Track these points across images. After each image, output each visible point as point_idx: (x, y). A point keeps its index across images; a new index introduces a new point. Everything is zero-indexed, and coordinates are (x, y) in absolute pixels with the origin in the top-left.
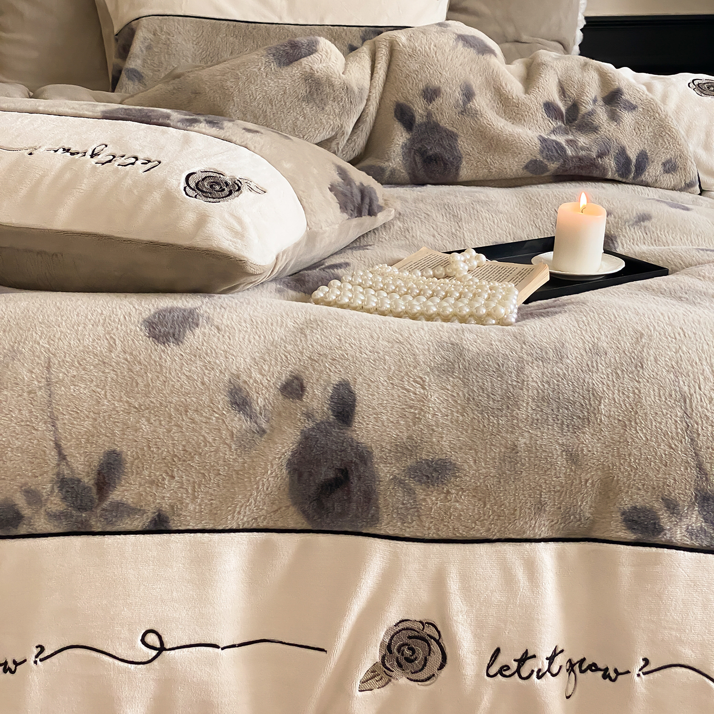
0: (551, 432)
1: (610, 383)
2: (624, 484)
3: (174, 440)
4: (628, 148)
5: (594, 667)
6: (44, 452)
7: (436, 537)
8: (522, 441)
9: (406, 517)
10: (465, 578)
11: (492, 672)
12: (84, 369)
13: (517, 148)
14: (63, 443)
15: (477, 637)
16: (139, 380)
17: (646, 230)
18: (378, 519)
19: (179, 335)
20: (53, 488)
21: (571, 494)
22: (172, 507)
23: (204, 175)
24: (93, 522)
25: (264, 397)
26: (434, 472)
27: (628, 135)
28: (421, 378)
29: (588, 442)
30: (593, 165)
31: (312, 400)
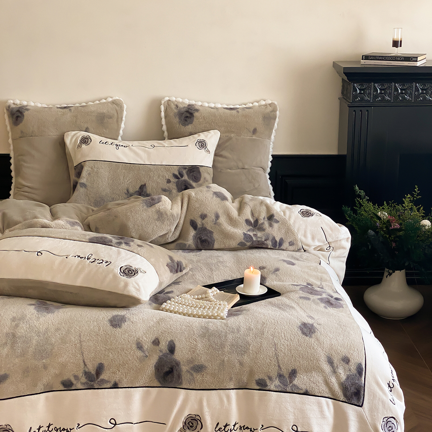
0: (234, 356)
1: (253, 340)
2: (256, 372)
3: (120, 359)
4: (276, 237)
5: (247, 428)
6: (80, 363)
7: (199, 388)
8: (226, 358)
9: (190, 382)
10: (208, 401)
11: (216, 430)
12: (91, 337)
13: (235, 238)
14: (86, 360)
15: (212, 419)
16: (109, 340)
17: (277, 275)
18: (182, 383)
19: (120, 325)
20: (83, 374)
21: (240, 375)
22: (119, 380)
23: (126, 267)
24: (95, 385)
25: (147, 345)
26: (199, 369)
27: (276, 232)
28: (195, 339)
29: (246, 359)
30: (263, 243)
31: (162, 346)
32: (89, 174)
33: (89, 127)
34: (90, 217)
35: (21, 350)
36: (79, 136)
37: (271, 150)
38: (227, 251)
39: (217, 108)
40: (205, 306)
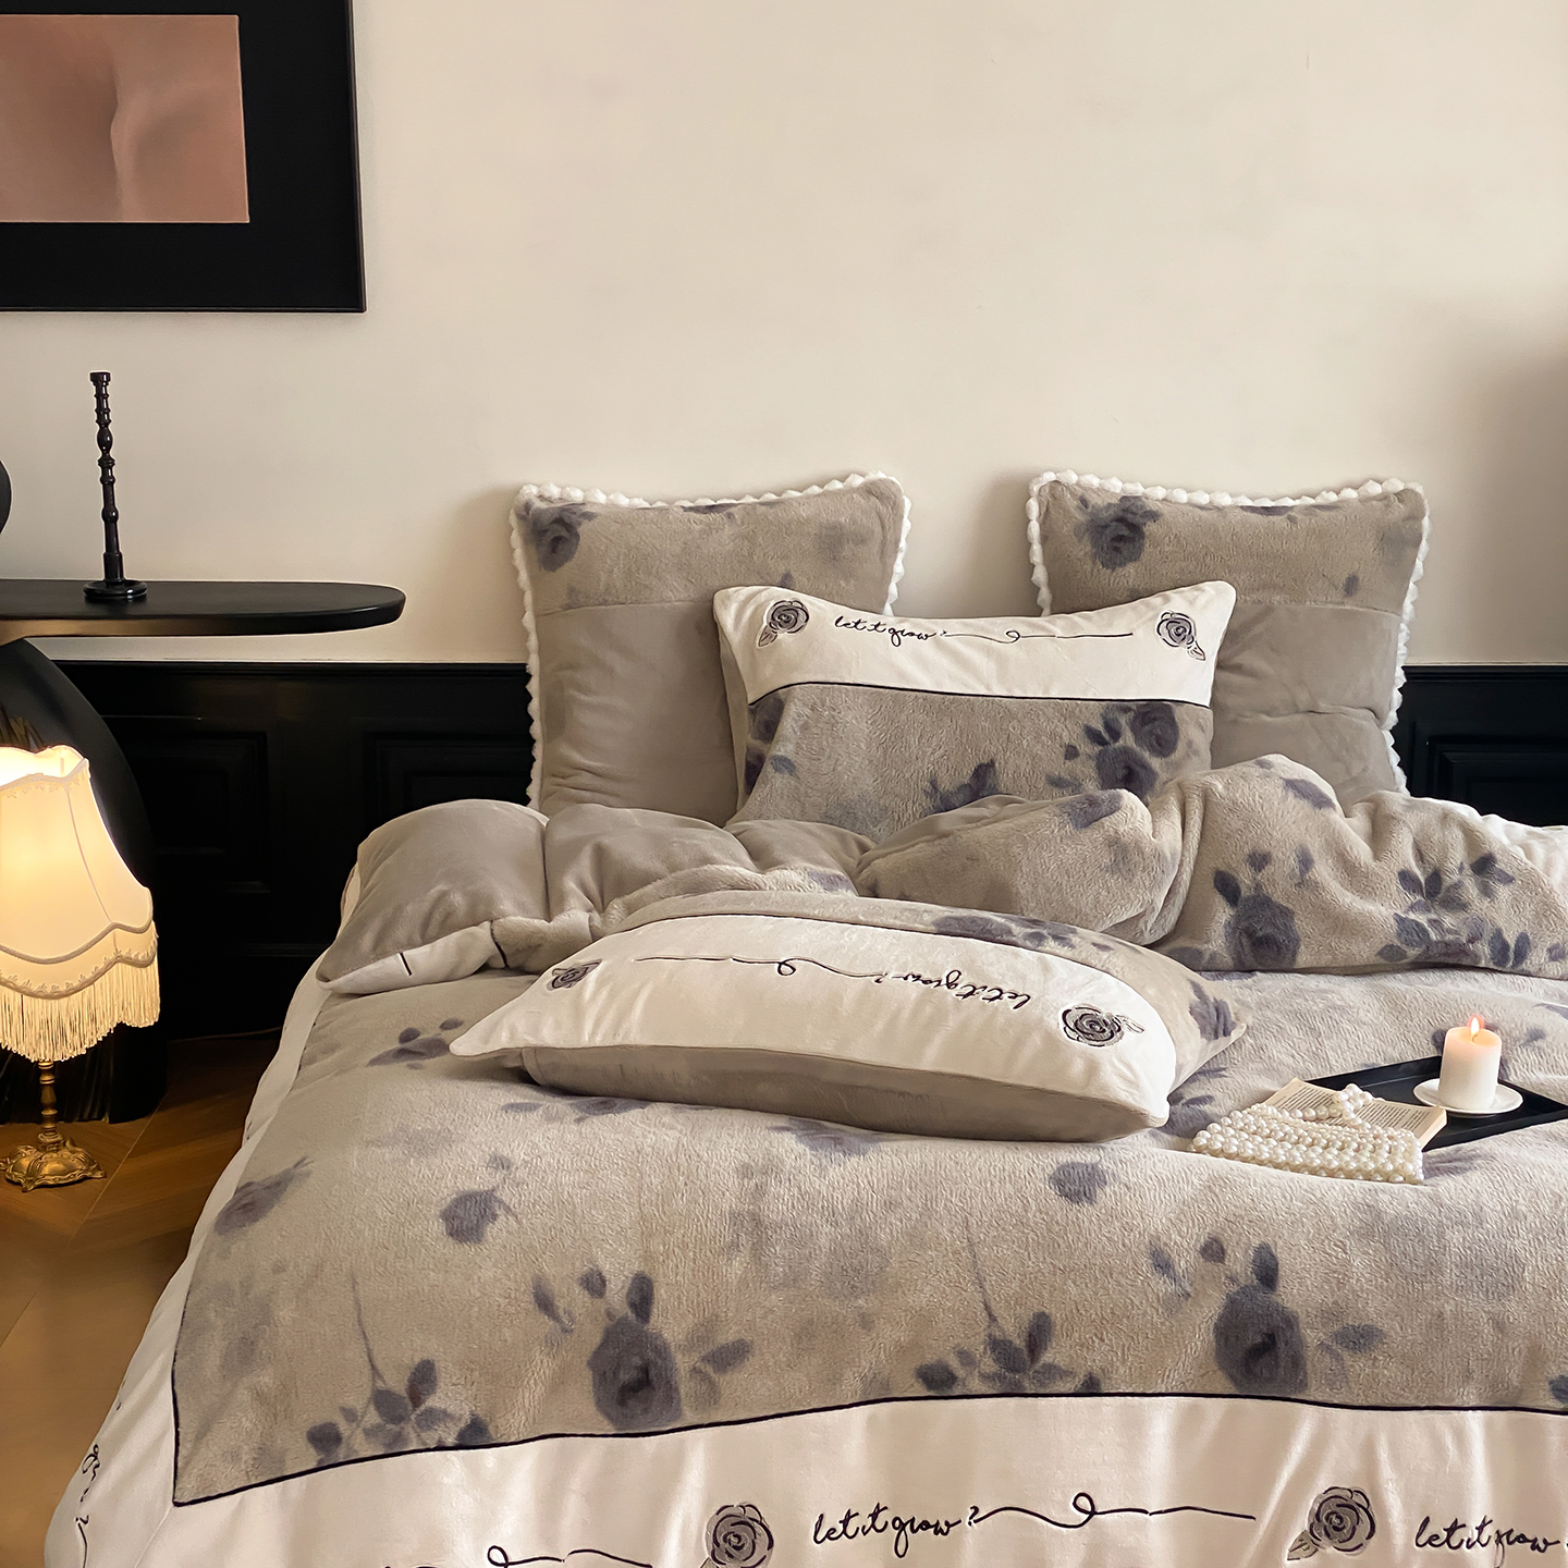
0: (1476, 1299)
1: (1533, 1250)
2: (1551, 1352)
3: (1101, 1302)
4: (1505, 931)
5: (1522, 1539)
6: (976, 1313)
7: (1365, 1404)
8: (1448, 1308)
9: (1335, 1383)
10: (1394, 1447)
11: (1421, 1542)
12: (1003, 1230)
13: (1369, 930)
14: (993, 1304)
15: (1406, 1506)
16: (1061, 1242)
17: (1540, 1052)
18: (1306, 1385)
19: (1090, 1193)
20: (985, 1348)
21: (1498, 1363)
22: (1103, 1370)
23: (1081, 1012)
24: (1026, 1384)
25: (1186, 1260)
26: (1360, 1338)
27: (1504, 914)
28: (1342, 1242)
29: (1514, 1310)
30: (1463, 951)
31: (1234, 1264)
32: (805, 727)
33: (793, 574)
34: (876, 861)
35: (787, 1268)
36: (767, 601)
37: (1402, 649)
38: (1338, 975)
39: (1219, 509)
40: (1343, 1142)
